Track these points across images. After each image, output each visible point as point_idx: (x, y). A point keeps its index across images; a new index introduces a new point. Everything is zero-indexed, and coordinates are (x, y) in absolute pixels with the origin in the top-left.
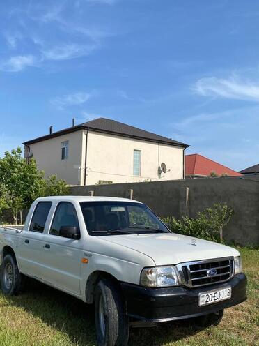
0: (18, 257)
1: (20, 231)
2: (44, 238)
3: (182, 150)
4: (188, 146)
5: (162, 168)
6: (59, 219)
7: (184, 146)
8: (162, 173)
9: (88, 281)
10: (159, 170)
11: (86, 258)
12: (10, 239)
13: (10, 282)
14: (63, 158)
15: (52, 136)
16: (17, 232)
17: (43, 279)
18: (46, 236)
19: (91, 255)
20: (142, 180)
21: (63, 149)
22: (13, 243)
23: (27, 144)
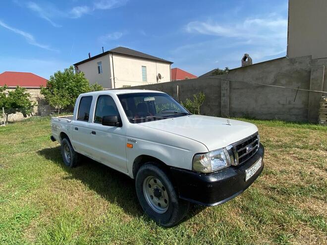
0: (72, 141)
1: (70, 120)
2: (89, 125)
3: (169, 65)
4: (173, 63)
5: (159, 77)
6: (101, 110)
7: (170, 63)
8: (159, 80)
9: (134, 162)
10: (157, 78)
11: (131, 144)
12: (63, 127)
13: (69, 157)
14: (99, 73)
15: (91, 59)
16: (68, 122)
17: (94, 158)
18: (92, 124)
19: (135, 141)
21: (99, 67)
22: (66, 130)
23: (76, 65)
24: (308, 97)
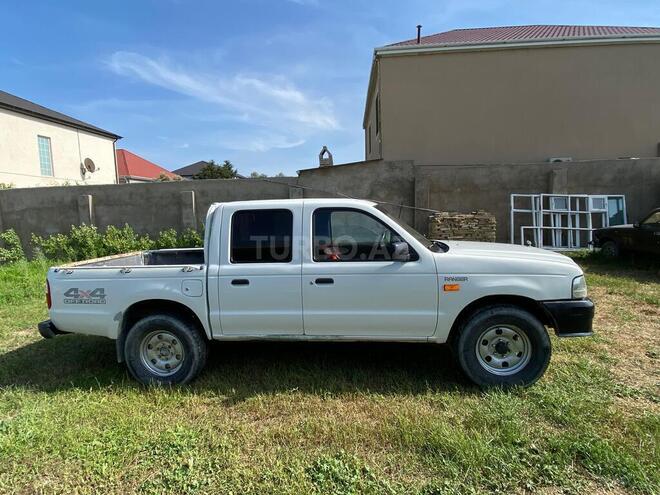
3: (112, 142)
4: (120, 138)
7: (115, 137)
8: (88, 173)
10: (82, 169)
11: (454, 284)
20: (61, 183)
24: (414, 217)
